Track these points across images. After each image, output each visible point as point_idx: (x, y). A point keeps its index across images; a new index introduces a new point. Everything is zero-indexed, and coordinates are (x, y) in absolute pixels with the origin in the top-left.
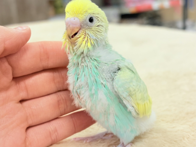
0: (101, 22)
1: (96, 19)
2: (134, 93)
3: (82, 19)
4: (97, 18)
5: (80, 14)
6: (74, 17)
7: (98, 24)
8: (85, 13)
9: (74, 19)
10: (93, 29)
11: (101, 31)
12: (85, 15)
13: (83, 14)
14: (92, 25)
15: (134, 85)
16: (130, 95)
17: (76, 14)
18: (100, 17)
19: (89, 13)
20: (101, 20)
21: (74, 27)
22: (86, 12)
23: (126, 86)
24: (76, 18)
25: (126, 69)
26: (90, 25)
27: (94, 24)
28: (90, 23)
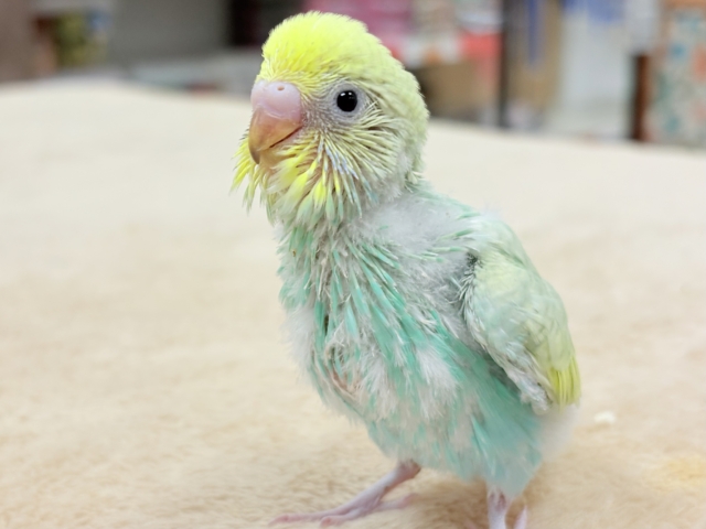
0: (392, 114)
1: (368, 101)
2: (541, 337)
3: (312, 93)
4: (373, 96)
5: (305, 71)
6: (282, 81)
7: (377, 121)
8: (326, 70)
9: (281, 89)
10: (352, 137)
11: (382, 149)
12: (325, 80)
13: (316, 74)
14: (349, 121)
15: (537, 312)
16: (530, 348)
17: (290, 69)
18: (387, 96)
19: (344, 75)
20: (390, 107)
21: (276, 121)
22: (331, 67)
23: (512, 320)
24: (286, 87)
25: (498, 254)
26: (342, 121)
27: (358, 118)
28: (340, 111)
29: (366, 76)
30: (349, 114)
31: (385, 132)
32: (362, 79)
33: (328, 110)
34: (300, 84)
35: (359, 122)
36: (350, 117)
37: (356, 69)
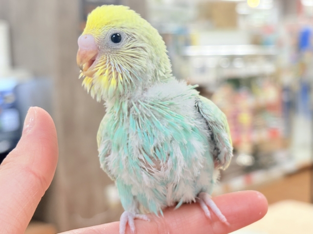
1: (127, 37)
4: (130, 34)
5: (95, 28)
7: (133, 45)
8: (104, 26)
9: (86, 38)
10: (122, 54)
12: (104, 30)
13: (100, 28)
17: (90, 28)
19: (113, 27)
24: (88, 37)
26: (115, 48)
27: (123, 45)
28: (113, 43)
29: (123, 26)
30: (118, 44)
31: (138, 49)
32: (122, 28)
33: (107, 43)
34: (93, 34)
35: (123, 46)
36: (118, 45)
37: (119, 24)
